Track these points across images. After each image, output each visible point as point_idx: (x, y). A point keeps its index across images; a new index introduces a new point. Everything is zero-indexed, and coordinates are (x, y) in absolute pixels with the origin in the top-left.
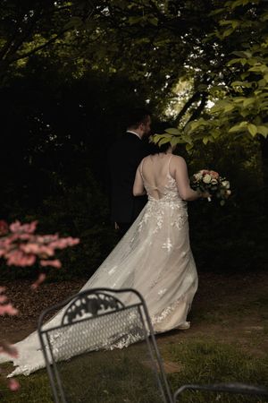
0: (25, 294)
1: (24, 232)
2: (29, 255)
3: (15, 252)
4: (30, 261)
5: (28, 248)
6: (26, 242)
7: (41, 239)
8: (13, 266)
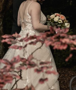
0: (66, 75)
1: (62, 33)
2: (64, 44)
3: (58, 43)
4: (65, 48)
5: (64, 41)
6: (63, 38)
7: (71, 37)
8: (56, 49)
